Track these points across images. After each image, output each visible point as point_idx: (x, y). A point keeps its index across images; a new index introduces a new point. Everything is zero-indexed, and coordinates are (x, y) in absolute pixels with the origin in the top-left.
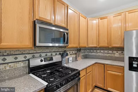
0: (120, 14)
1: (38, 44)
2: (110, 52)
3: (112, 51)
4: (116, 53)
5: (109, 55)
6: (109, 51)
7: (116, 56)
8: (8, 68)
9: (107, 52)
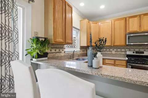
1: (127, 44)
8: (118, 53)
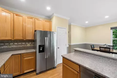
0: (32, 18)
2: (24, 43)
3: (25, 43)
4: (28, 44)
5: (22, 46)
6: (22, 43)
7: (28, 46)
9: (21, 44)
